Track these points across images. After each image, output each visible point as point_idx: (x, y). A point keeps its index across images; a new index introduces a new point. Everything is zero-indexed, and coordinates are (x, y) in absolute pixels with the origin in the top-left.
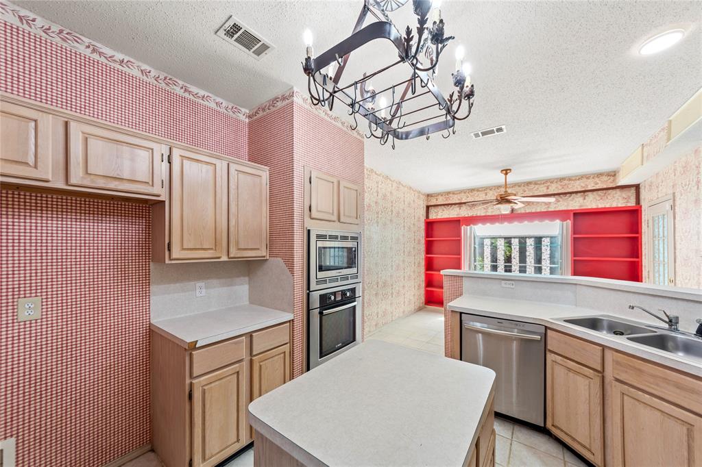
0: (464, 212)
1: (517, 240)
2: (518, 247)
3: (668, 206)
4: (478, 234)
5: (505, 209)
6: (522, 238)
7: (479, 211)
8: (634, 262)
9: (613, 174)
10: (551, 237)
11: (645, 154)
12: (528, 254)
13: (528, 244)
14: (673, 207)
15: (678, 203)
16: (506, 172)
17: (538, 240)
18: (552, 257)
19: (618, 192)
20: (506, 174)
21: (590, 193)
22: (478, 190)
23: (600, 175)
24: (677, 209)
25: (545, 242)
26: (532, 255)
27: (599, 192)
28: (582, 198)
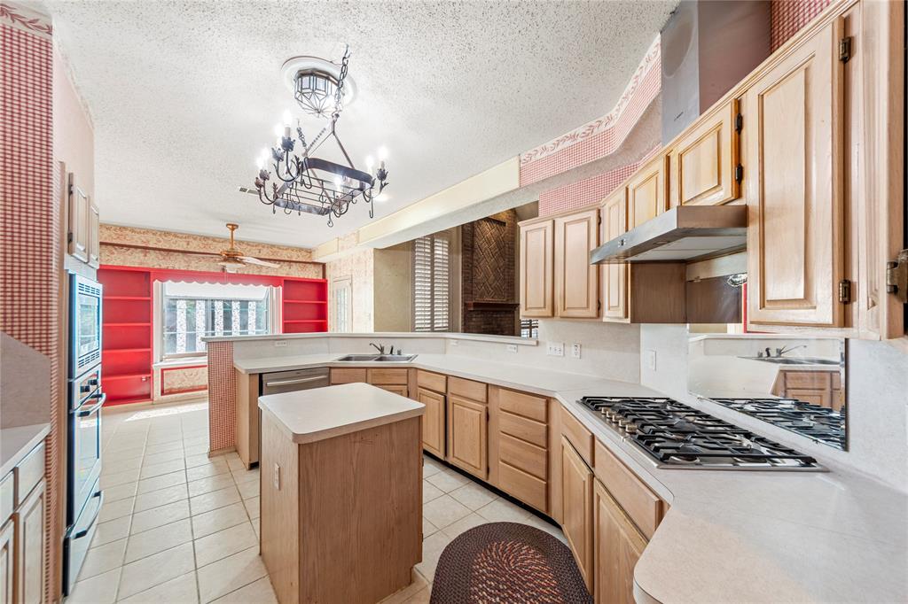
0: (152, 261)
1: (221, 304)
2: (222, 312)
3: (348, 283)
4: (167, 294)
5: (231, 268)
6: (228, 301)
7: (178, 263)
8: (322, 323)
9: (309, 251)
10: (257, 301)
11: (340, 246)
12: (233, 319)
13: (234, 307)
14: (351, 284)
15: (354, 282)
16: (234, 227)
17: (244, 304)
18: (258, 321)
19: (312, 265)
20: (233, 229)
21: (294, 264)
22: (175, 235)
23: (301, 249)
24: (354, 285)
25: (252, 306)
26: (238, 320)
27: (301, 264)
28: (288, 267)
